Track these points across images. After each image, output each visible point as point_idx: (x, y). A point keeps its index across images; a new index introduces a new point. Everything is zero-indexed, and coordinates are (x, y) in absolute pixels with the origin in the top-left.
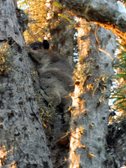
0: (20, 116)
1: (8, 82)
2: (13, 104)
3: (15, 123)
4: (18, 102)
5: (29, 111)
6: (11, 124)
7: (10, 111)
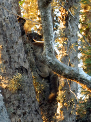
0: (29, 113)
1: (22, 93)
2: (25, 107)
3: (27, 118)
4: (28, 105)
5: (34, 109)
6: (25, 118)
7: (24, 111)
